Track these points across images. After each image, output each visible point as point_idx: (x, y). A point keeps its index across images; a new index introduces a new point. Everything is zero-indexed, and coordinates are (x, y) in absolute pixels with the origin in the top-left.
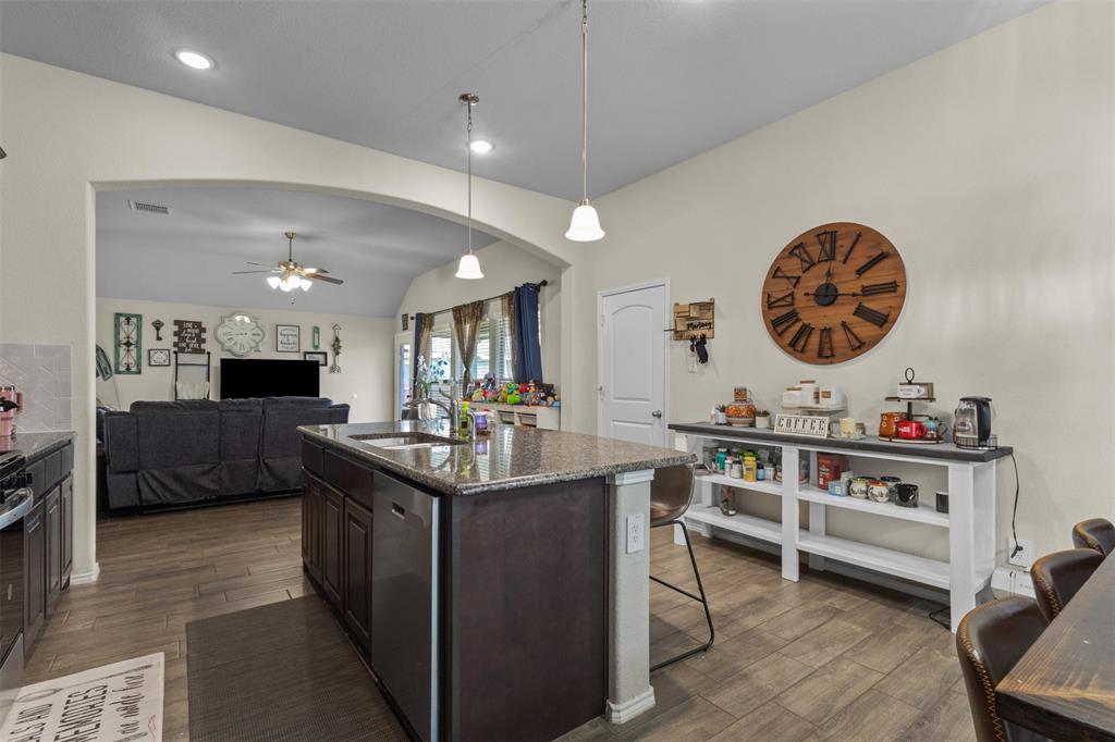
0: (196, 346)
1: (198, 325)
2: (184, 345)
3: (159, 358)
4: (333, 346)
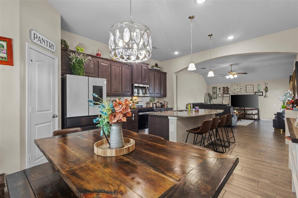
0: (227, 92)
1: (227, 88)
2: (224, 92)
3: (220, 95)
4: (265, 89)
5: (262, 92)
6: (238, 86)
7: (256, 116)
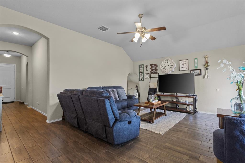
0: (155, 72)
1: (155, 65)
2: (152, 71)
3: (147, 76)
4: (205, 66)
5: (200, 70)
6: (169, 62)
7: (191, 106)
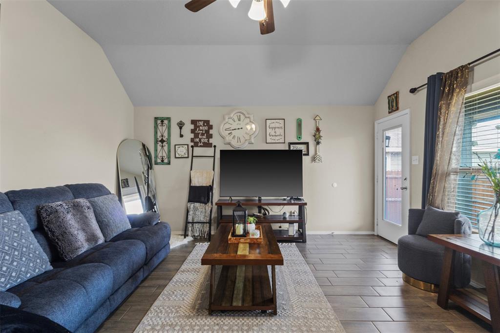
0: (206, 140)
1: (206, 123)
2: (197, 140)
3: (182, 151)
4: (314, 136)
5: (307, 144)
6: (242, 119)
